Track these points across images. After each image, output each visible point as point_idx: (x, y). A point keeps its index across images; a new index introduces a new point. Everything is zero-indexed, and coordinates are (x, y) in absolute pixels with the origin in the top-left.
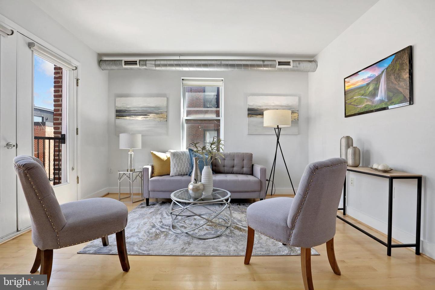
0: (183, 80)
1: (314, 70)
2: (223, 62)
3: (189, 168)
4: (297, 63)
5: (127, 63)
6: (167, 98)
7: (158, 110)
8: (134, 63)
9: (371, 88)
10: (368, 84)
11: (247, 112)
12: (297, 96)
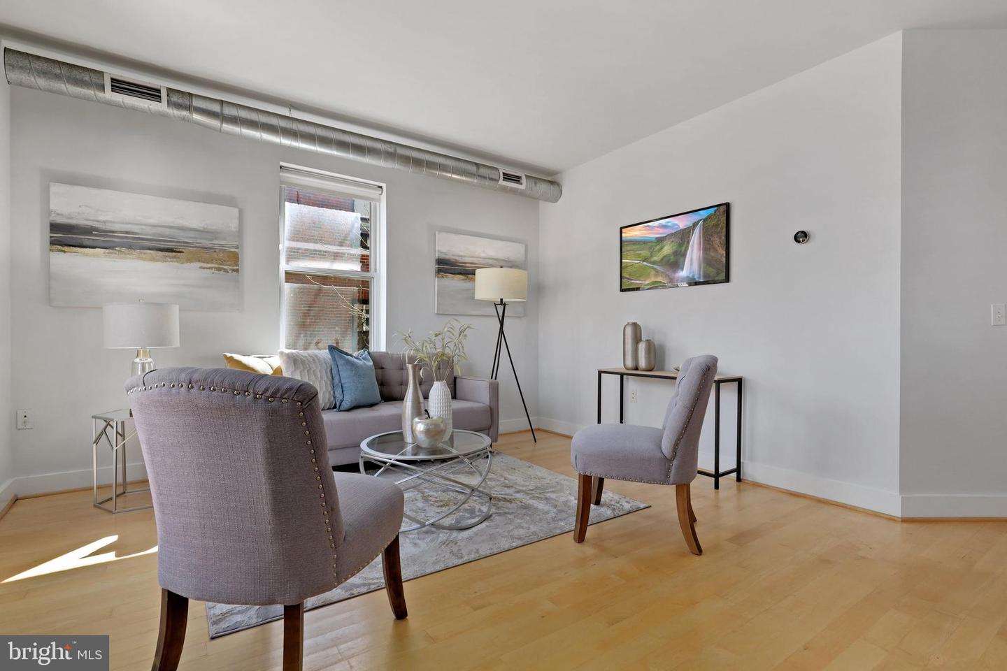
0: (281, 167)
1: (555, 200)
3: (330, 392)
4: (533, 181)
5: (121, 86)
6: (241, 212)
7: (212, 240)
8: (153, 93)
9: (668, 249)
10: (660, 240)
11: (433, 267)
12: (522, 243)
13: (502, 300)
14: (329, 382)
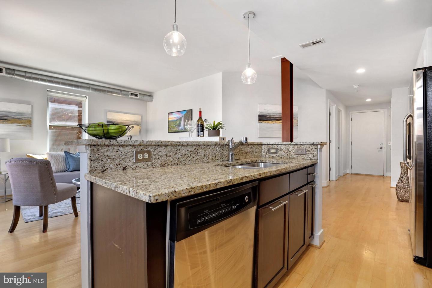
0: (48, 91)
1: (152, 101)
2: (92, 86)
3: (65, 166)
4: (142, 95)
7: (21, 116)
9: (178, 122)
12: (140, 115)
13: (130, 135)
14: (64, 163)
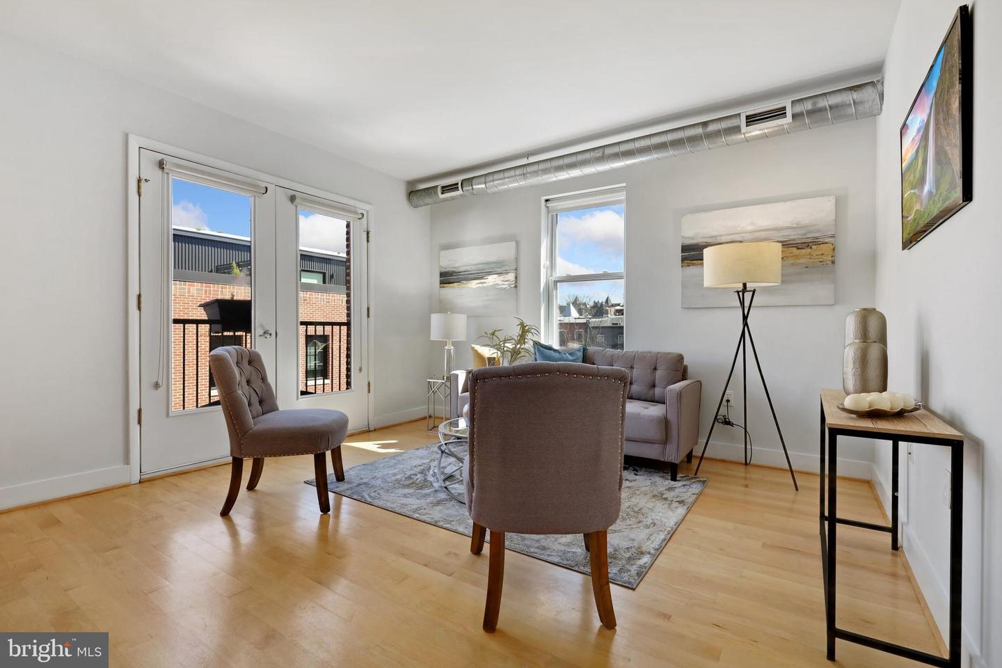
0: (547, 201)
2: (608, 151)
4: (809, 103)
5: (446, 189)
6: (517, 243)
7: (501, 268)
8: (453, 187)
11: (679, 254)
13: (745, 285)
